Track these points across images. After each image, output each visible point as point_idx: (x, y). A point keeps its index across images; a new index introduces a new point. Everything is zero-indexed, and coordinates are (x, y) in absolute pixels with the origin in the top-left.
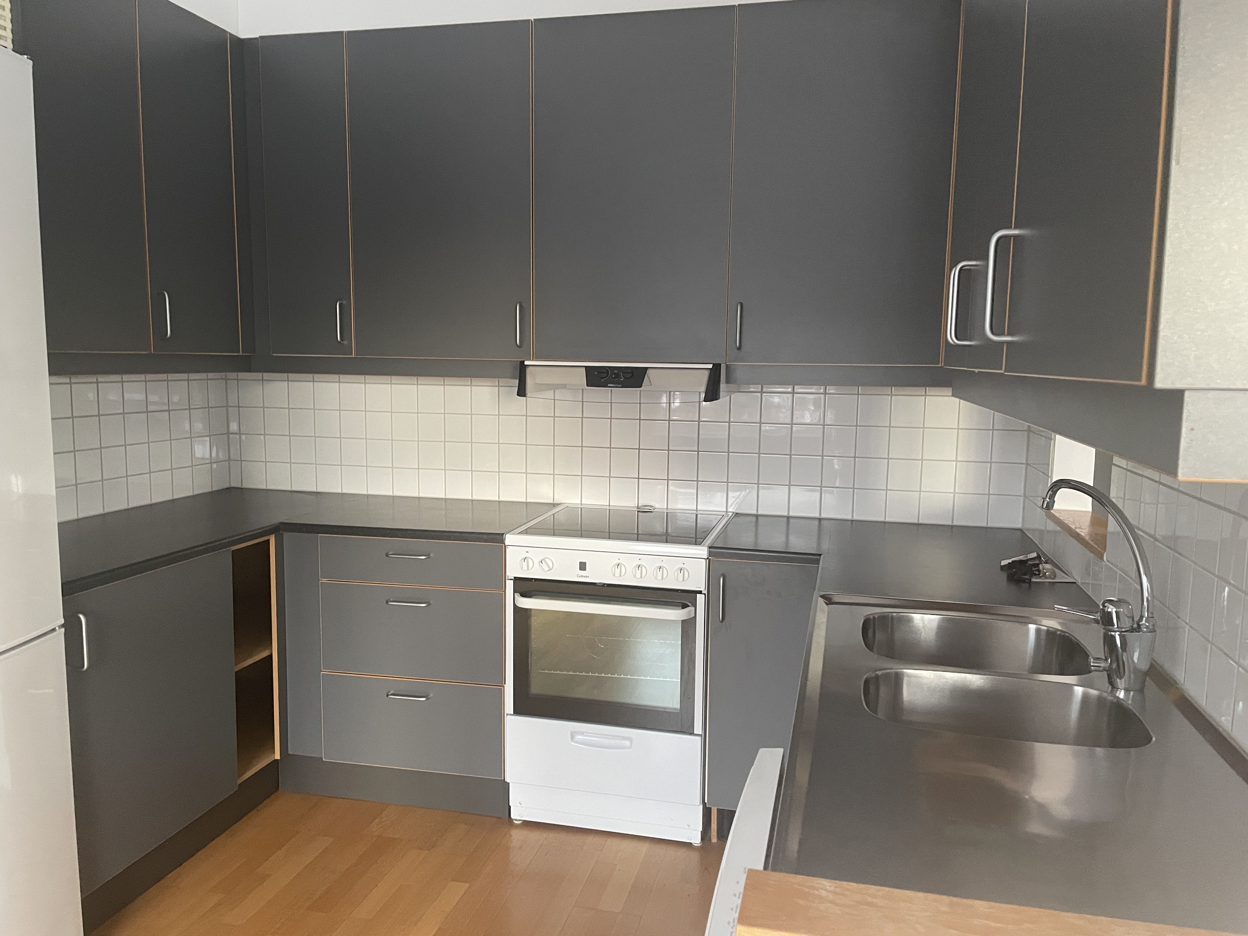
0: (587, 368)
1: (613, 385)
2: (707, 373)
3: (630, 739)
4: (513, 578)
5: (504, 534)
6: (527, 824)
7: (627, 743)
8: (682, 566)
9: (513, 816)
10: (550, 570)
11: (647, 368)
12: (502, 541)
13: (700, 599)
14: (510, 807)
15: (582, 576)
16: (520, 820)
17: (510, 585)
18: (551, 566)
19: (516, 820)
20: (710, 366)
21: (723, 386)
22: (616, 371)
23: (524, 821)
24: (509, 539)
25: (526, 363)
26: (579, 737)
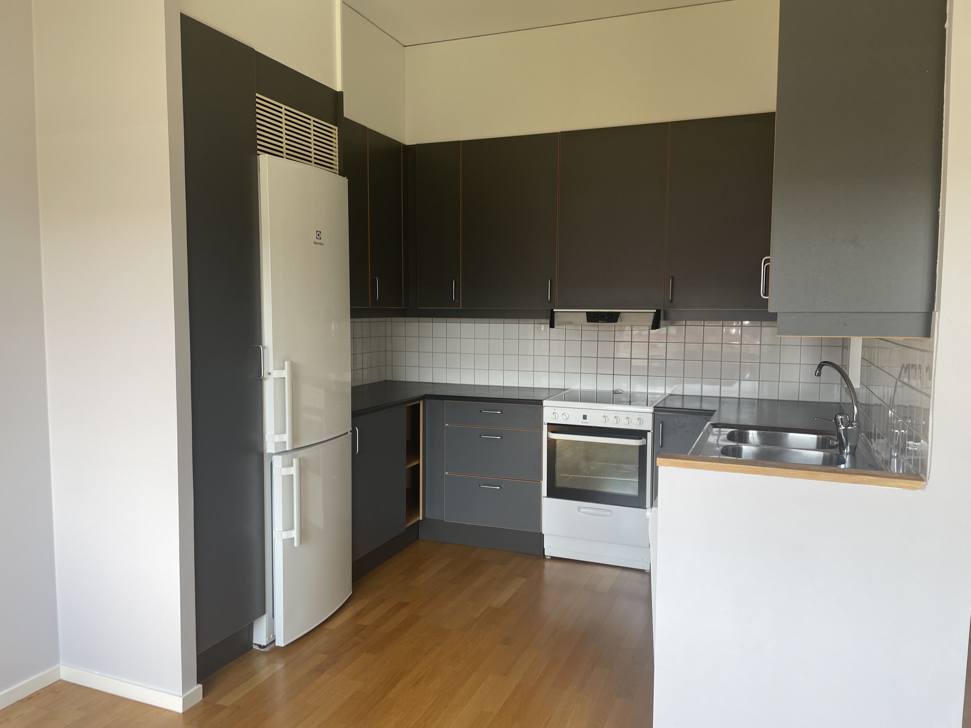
0: (587, 312)
1: (601, 321)
2: (653, 315)
3: (610, 511)
4: (547, 424)
5: (542, 400)
6: (553, 558)
7: (609, 513)
8: (640, 417)
9: (546, 554)
10: (567, 419)
11: (620, 312)
12: (542, 404)
13: (649, 435)
14: (544, 549)
15: (584, 423)
16: (549, 556)
17: (545, 427)
18: (568, 417)
19: (547, 556)
20: (655, 311)
21: (662, 322)
22: (603, 314)
23: (552, 557)
24: (545, 403)
25: (554, 310)
26: (583, 510)
